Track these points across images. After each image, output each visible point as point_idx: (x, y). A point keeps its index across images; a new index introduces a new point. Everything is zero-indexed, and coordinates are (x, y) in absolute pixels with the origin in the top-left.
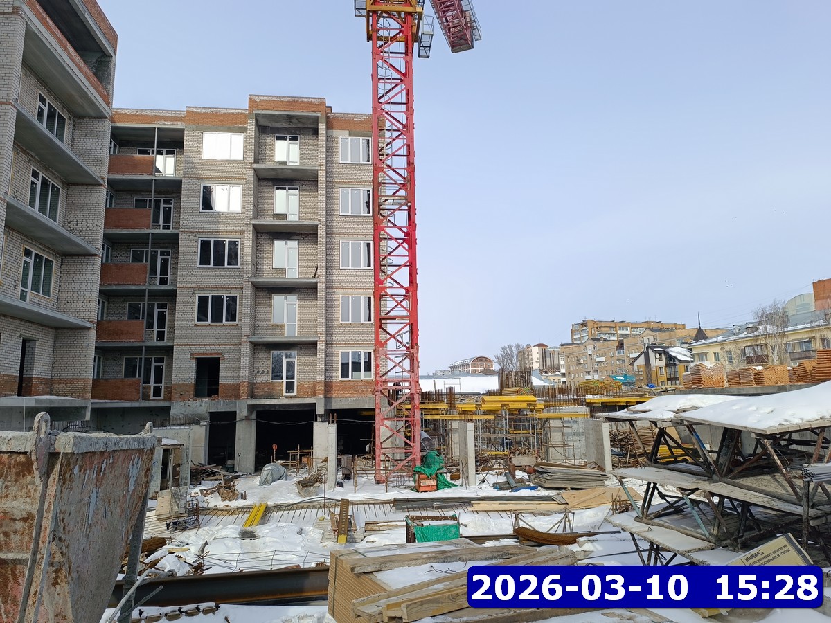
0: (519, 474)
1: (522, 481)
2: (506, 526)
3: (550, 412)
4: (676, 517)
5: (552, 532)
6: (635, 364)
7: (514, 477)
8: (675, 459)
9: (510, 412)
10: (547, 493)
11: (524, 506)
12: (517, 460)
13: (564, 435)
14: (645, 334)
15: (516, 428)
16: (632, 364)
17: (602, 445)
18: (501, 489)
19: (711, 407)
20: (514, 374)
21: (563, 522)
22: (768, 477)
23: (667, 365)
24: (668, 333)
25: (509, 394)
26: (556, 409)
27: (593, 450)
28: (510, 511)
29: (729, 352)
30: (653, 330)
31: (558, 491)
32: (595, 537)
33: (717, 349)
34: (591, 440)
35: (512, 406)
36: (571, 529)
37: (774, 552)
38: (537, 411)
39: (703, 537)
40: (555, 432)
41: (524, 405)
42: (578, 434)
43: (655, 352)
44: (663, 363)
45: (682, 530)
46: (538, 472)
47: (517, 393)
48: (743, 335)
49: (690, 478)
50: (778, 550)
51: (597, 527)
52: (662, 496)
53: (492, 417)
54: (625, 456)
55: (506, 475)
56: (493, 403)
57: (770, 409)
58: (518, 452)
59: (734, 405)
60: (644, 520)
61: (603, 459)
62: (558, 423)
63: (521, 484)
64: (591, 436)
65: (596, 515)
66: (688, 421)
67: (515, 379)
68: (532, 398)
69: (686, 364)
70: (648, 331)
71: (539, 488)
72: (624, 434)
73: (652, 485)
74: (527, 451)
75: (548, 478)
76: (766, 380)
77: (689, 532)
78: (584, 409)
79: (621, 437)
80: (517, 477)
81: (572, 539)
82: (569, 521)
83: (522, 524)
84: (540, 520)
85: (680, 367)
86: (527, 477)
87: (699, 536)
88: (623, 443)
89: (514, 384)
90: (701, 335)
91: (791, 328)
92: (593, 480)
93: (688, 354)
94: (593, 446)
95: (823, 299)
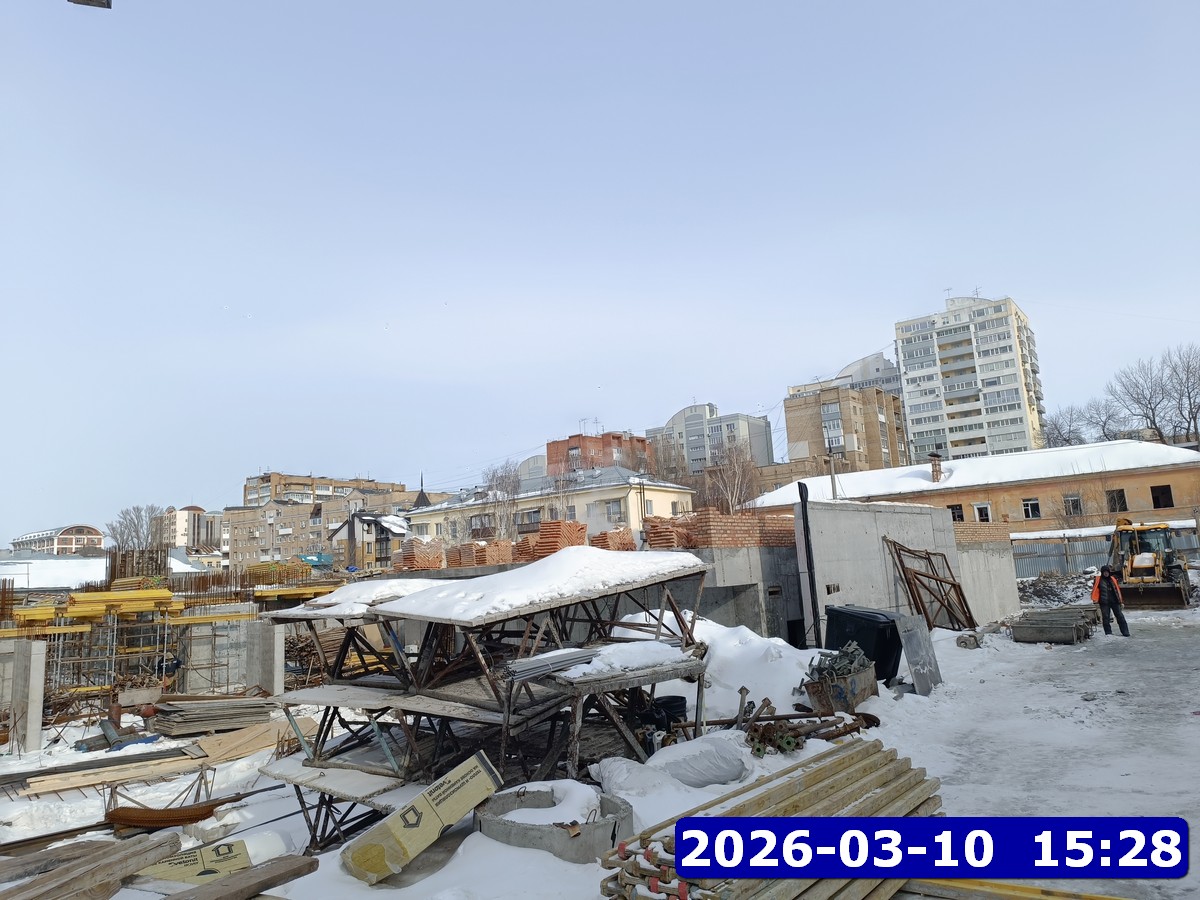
0: (127, 720)
1: (131, 730)
2: (92, 810)
3: (193, 613)
4: (360, 750)
5: (175, 805)
6: (335, 539)
7: (117, 725)
8: (366, 669)
9: (123, 618)
10: (173, 744)
11: (131, 771)
12: (125, 698)
13: (214, 649)
14: (351, 497)
15: (132, 643)
16: (330, 539)
17: (272, 659)
18: (89, 749)
19: (414, 596)
20: (136, 555)
21: (196, 787)
22: (473, 681)
23: (377, 540)
24: (381, 496)
25: (125, 587)
26: (205, 609)
27: (257, 668)
28: (102, 783)
29: (454, 523)
30: (363, 491)
31: (194, 739)
32: (243, 801)
33: (440, 519)
34: (256, 654)
35: (125, 608)
36: (208, 795)
37: (463, 778)
38: (172, 613)
39: (391, 772)
40: (198, 644)
41: (150, 606)
42: (237, 646)
43: (363, 521)
44: (371, 538)
45: (364, 767)
46: (162, 712)
47: (139, 587)
48: (471, 502)
49: (381, 694)
50: (467, 774)
51: (250, 785)
52: (344, 724)
53: (86, 628)
54: (305, 672)
55: (102, 724)
56: (93, 605)
57: (479, 595)
58: (129, 683)
59: (440, 592)
60: (317, 762)
61: (270, 680)
62: (207, 631)
63: (132, 735)
64: (256, 647)
65: (251, 766)
66: (384, 616)
67: (138, 563)
68: (165, 593)
69: (401, 539)
70: (356, 493)
71: (162, 738)
72: (307, 639)
73: (331, 711)
74: (147, 681)
75: (179, 719)
76: (488, 558)
77: (374, 770)
78: (249, 607)
79: (301, 645)
80: (123, 725)
81: (206, 811)
82: (206, 784)
83: (122, 802)
84: (156, 790)
85: (393, 543)
86: (142, 724)
87: (386, 771)
88: (304, 654)
89: (136, 571)
90: (422, 500)
91: (522, 495)
92: (252, 714)
93: (405, 524)
94: (258, 662)
95: (557, 462)
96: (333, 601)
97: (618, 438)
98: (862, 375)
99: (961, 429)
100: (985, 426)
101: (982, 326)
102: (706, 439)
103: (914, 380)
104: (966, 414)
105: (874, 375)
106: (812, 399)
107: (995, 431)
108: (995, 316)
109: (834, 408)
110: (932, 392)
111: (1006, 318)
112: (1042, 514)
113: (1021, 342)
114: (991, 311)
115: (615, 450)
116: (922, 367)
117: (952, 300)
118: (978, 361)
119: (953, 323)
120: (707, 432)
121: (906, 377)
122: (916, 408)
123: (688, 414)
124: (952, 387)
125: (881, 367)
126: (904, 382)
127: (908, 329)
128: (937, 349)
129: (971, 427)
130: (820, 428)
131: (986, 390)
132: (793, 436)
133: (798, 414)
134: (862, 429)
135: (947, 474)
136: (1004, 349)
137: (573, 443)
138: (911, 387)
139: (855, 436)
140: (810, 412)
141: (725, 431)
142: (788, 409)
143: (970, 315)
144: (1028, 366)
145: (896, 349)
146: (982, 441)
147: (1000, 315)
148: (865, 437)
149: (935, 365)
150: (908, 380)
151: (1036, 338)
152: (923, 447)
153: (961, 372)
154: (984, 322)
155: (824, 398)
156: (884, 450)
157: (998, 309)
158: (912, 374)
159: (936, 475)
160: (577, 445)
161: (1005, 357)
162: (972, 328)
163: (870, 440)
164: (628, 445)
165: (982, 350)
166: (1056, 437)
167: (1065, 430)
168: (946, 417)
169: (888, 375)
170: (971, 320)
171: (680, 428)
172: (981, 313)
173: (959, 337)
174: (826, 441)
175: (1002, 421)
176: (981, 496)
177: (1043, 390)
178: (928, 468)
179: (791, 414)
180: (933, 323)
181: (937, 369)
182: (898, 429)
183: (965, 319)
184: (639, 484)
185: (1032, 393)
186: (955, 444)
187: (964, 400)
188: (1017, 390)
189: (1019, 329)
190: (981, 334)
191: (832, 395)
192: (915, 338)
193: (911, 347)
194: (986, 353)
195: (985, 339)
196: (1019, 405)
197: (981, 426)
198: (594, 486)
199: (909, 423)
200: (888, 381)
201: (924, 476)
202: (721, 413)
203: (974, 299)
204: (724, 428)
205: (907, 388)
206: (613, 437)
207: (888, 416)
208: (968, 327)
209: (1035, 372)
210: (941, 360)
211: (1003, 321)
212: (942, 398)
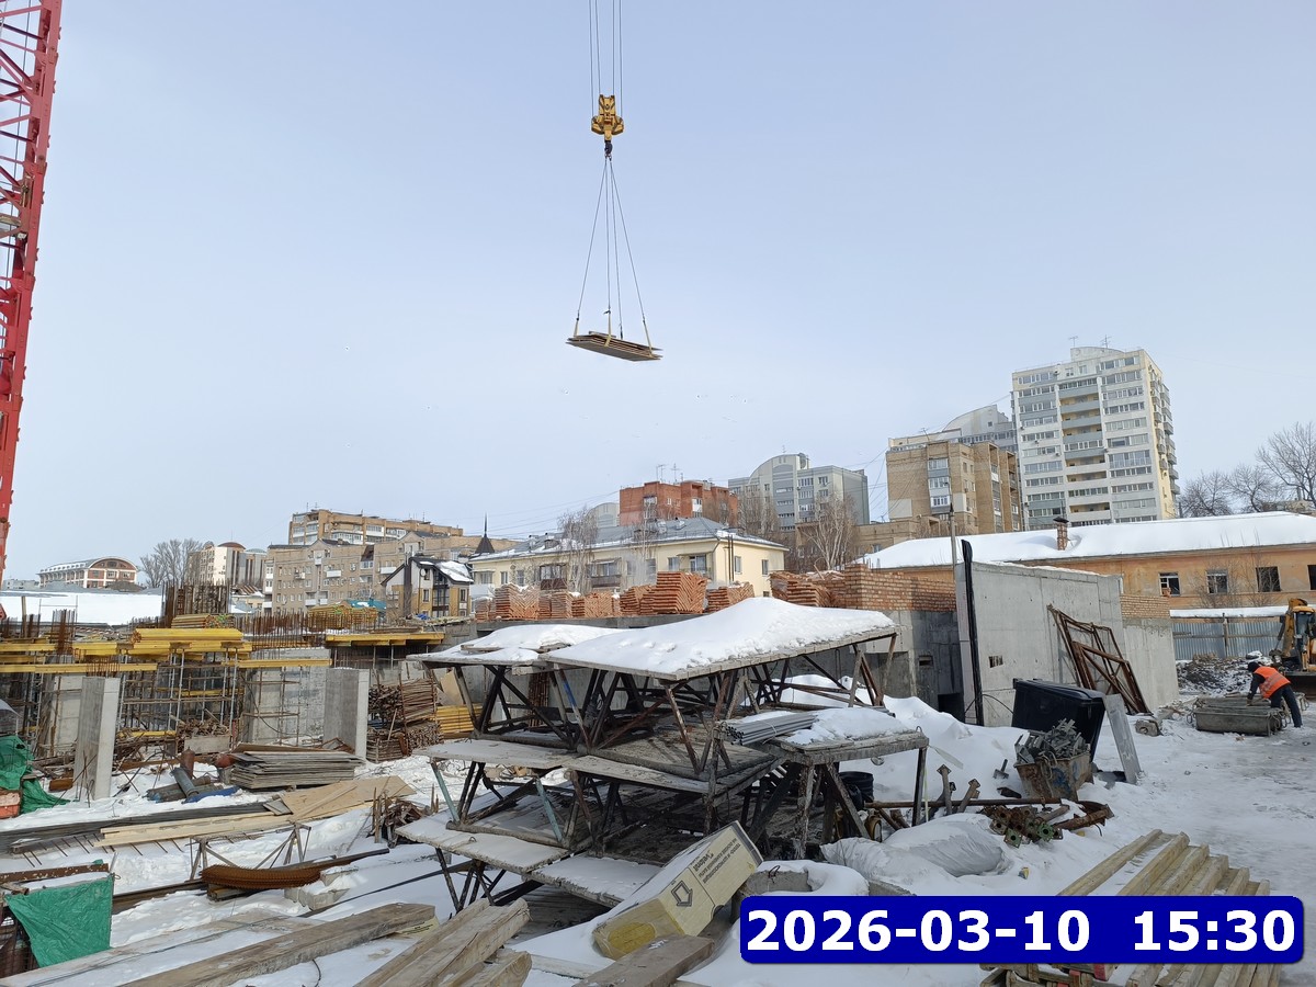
0: (201, 769)
1: (206, 781)
2: (174, 867)
3: (261, 656)
4: (507, 814)
5: (266, 866)
6: (389, 584)
7: (190, 774)
8: (511, 725)
9: (190, 657)
10: (251, 798)
11: (211, 826)
12: (193, 744)
13: (282, 696)
14: (406, 539)
15: (195, 686)
16: (384, 584)
17: (355, 710)
18: (163, 800)
20: (196, 590)
21: (287, 848)
22: (644, 743)
23: (435, 588)
24: (438, 540)
25: (186, 625)
26: (275, 653)
27: (337, 719)
28: (192, 837)
29: (521, 573)
30: (419, 534)
31: (274, 794)
32: (353, 864)
33: (507, 568)
34: (336, 703)
35: (195, 647)
36: (301, 855)
38: (242, 656)
39: (552, 841)
40: (267, 691)
41: (217, 646)
42: (306, 694)
43: (421, 566)
44: (429, 585)
45: (520, 834)
46: (241, 762)
47: (204, 624)
48: (541, 550)
49: (543, 752)
51: (345, 848)
52: (489, 784)
53: (152, 667)
54: (386, 725)
55: (174, 772)
56: (156, 642)
57: (671, 645)
58: (196, 729)
60: (463, 826)
61: (353, 734)
62: (275, 676)
63: (206, 786)
64: (336, 696)
65: (342, 827)
66: (560, 664)
67: (198, 600)
68: (233, 633)
69: (461, 587)
70: (411, 535)
71: (240, 791)
72: (390, 690)
73: (477, 768)
74: (214, 727)
75: (260, 771)
77: (532, 837)
78: (323, 653)
79: (384, 696)
80: (197, 775)
81: (311, 873)
82: (299, 842)
83: (212, 861)
84: (241, 848)
85: (453, 594)
86: (215, 774)
87: (547, 840)
88: (387, 706)
89: (194, 608)
90: (485, 545)
91: (598, 545)
92: (335, 770)
93: (465, 572)
94: (337, 713)
95: (630, 511)
96: (493, 645)
97: (697, 487)
98: (973, 429)
99: (1082, 492)
100: (1110, 490)
101: (1111, 380)
102: (796, 492)
103: (1031, 437)
104: (1089, 476)
105: (985, 430)
106: (918, 453)
107: (1121, 496)
108: (1125, 369)
109: (943, 464)
110: (1051, 450)
111: (1138, 371)
112: (1182, 590)
113: (1154, 399)
114: (1122, 363)
115: (694, 501)
116: (1041, 422)
117: (1078, 349)
118: (1104, 419)
119: (1077, 375)
120: (796, 484)
121: (1023, 433)
122: (1032, 468)
123: (776, 464)
124: (1074, 446)
125: (995, 422)
126: (1020, 438)
127: (1026, 380)
128: (1058, 404)
129: (1093, 491)
130: (925, 485)
131: (1112, 451)
132: (895, 491)
133: (901, 468)
134: (972, 488)
135: (1074, 542)
136: (1134, 406)
137: (648, 492)
138: (1028, 444)
139: (964, 496)
140: (914, 467)
141: (817, 486)
142: (890, 463)
143: (1097, 367)
144: (1161, 426)
145: (1013, 402)
146: (1106, 507)
147: (1131, 368)
148: (975, 497)
149: (1056, 421)
150: (1024, 437)
151: (1171, 395)
152: (1038, 512)
153: (1084, 429)
154: (1113, 375)
155: (931, 452)
156: (996, 513)
157: (1129, 362)
158: (1029, 430)
159: (1061, 542)
160: (653, 492)
161: (1135, 415)
162: (1099, 381)
163: (981, 501)
164: (709, 495)
165: (1109, 406)
166: (1199, 505)
167: (1208, 498)
168: (1065, 479)
169: (1001, 429)
170: (1099, 373)
171: (767, 479)
172: (1110, 365)
173: (1084, 391)
174: (932, 499)
175: (1130, 486)
176: (1113, 567)
177: (1178, 454)
178: (1053, 533)
179: (894, 469)
180: (1056, 374)
181: (1058, 426)
182: (1012, 490)
183: (1092, 371)
184: (728, 538)
185: (1164, 456)
186: (1075, 509)
187: (1087, 460)
188: (1147, 452)
189: (1153, 385)
190: (1109, 388)
191: (941, 450)
192: (1034, 391)
193: (1029, 400)
194: (1114, 410)
195: (1114, 394)
196: (1149, 469)
197: (1105, 490)
198: (677, 538)
199: (1024, 484)
200: (1002, 436)
201: (1048, 542)
202: (812, 465)
203: (1103, 350)
204: (816, 481)
205: (1023, 445)
206: (694, 487)
207: (1001, 475)
208: (1095, 380)
209: (1168, 433)
210: (1062, 415)
211: (1134, 375)
212: (1062, 458)
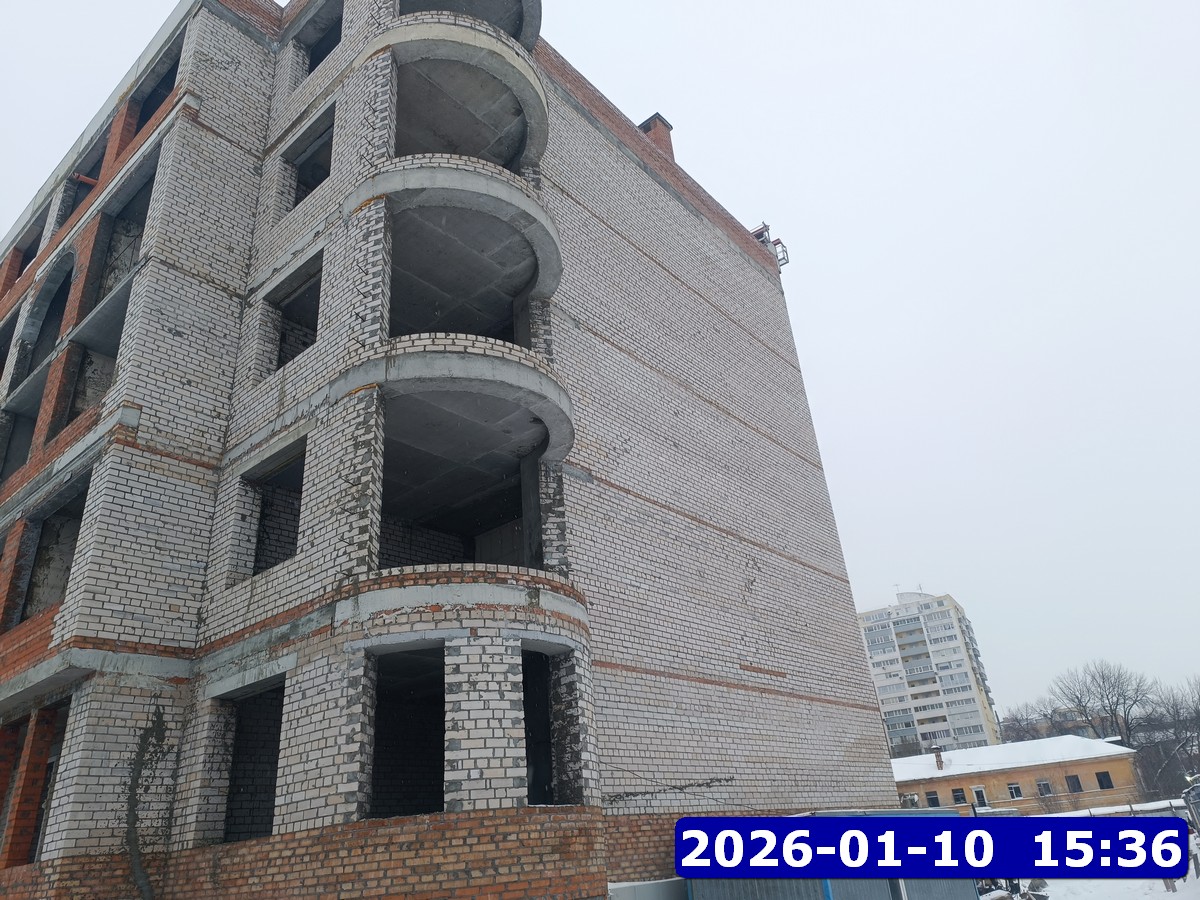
99: (925, 708)
100: (945, 705)
101: (930, 618)
103: (878, 664)
104: (927, 695)
107: (954, 709)
108: (939, 610)
110: (896, 674)
111: (948, 611)
112: (1023, 795)
113: (963, 631)
114: (935, 605)
116: (885, 652)
117: (901, 595)
118: (931, 648)
119: (905, 614)
121: (872, 661)
122: (884, 689)
124: (911, 671)
126: (870, 665)
127: (867, 618)
128: (894, 637)
129: (932, 707)
131: (942, 673)
135: (948, 763)
136: (951, 638)
138: (879, 670)
143: (918, 608)
144: (971, 652)
146: (944, 719)
147: (942, 609)
149: (895, 650)
150: (873, 664)
151: (973, 625)
152: (894, 726)
153: (917, 657)
154: (931, 615)
157: (940, 604)
158: (878, 658)
159: (939, 764)
161: (952, 644)
162: (921, 619)
165: (933, 637)
168: (910, 697)
170: (920, 612)
172: (927, 606)
173: (912, 627)
175: (958, 701)
176: (976, 782)
177: (987, 671)
178: (932, 758)
180: (889, 614)
181: (897, 654)
183: (914, 611)
185: (978, 676)
186: (921, 722)
187: (923, 682)
188: (966, 673)
189: (959, 620)
190: (930, 624)
194: (936, 641)
195: (935, 629)
196: (970, 687)
197: (941, 706)
201: (930, 765)
203: (920, 594)
205: (873, 671)
208: (918, 618)
209: (977, 656)
210: (899, 646)
211: (945, 614)
212: (905, 681)
